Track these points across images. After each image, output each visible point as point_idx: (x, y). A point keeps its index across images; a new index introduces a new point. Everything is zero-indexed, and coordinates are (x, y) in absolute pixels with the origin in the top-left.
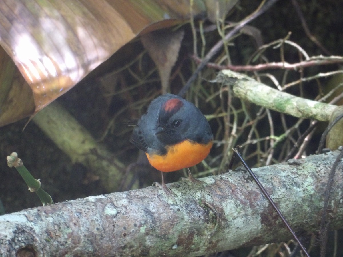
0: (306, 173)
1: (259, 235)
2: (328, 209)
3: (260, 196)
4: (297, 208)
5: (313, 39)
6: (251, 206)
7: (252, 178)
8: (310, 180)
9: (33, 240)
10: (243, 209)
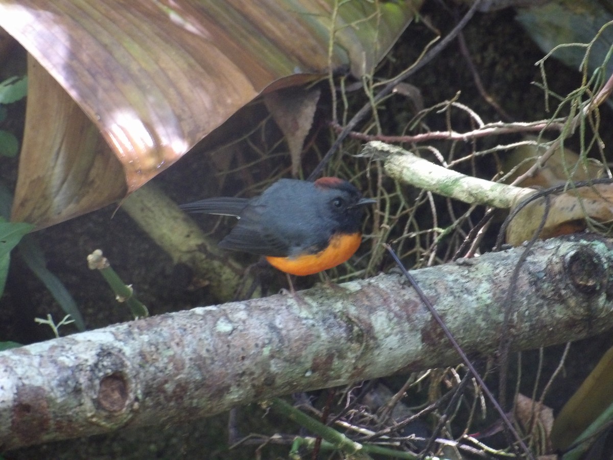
0: (480, 276)
1: (419, 358)
2: (509, 324)
3: (421, 306)
4: (468, 323)
5: (489, 99)
6: (409, 319)
7: (410, 283)
8: (485, 286)
9: (123, 365)
10: (398, 323)
